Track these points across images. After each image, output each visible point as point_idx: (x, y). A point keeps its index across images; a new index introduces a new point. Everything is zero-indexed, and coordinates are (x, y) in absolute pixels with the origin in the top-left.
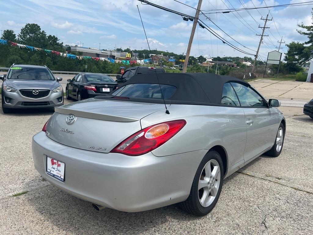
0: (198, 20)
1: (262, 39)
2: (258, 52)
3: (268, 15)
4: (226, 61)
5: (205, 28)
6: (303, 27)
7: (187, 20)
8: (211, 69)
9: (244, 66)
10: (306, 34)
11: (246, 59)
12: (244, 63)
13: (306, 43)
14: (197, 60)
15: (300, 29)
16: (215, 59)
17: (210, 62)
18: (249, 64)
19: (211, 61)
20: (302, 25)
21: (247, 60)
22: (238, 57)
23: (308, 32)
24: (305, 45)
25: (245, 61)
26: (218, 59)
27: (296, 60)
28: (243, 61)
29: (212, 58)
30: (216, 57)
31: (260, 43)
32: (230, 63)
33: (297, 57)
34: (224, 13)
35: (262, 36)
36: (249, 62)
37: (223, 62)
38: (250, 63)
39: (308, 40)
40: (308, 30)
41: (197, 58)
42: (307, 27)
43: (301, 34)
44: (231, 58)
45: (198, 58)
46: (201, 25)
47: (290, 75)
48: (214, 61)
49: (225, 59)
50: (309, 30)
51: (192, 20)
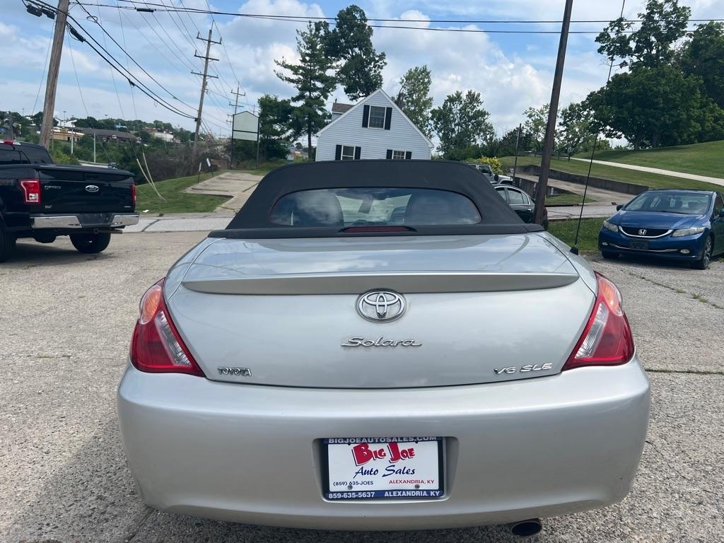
0: (68, 19)
1: (205, 84)
2: (200, 112)
3: (211, 31)
4: (114, 129)
5: (85, 40)
6: (286, 67)
7: (39, 14)
8: (78, 148)
9: (159, 142)
10: (292, 81)
11: (160, 127)
12: (158, 135)
13: (295, 100)
14: (30, 122)
15: (280, 69)
16: (80, 124)
17: (70, 129)
18: (168, 137)
19: (71, 126)
20: (284, 62)
21: (163, 128)
22: (140, 121)
23: (295, 77)
24: (293, 104)
25: (159, 131)
26: (90, 123)
27: (278, 134)
28: (152, 130)
29: (72, 119)
30: (85, 118)
31: (203, 92)
32: (123, 135)
33: (277, 127)
34: (139, 10)
35: (205, 76)
36: (168, 132)
37: (106, 132)
38: (172, 137)
39: (297, 93)
40: (294, 74)
41: (29, 118)
42: (291, 67)
43: (283, 80)
44: (123, 123)
45: (32, 117)
46: (74, 32)
47: (270, 165)
48: (79, 128)
49: (109, 124)
50: (296, 73)
51: (51, 15)
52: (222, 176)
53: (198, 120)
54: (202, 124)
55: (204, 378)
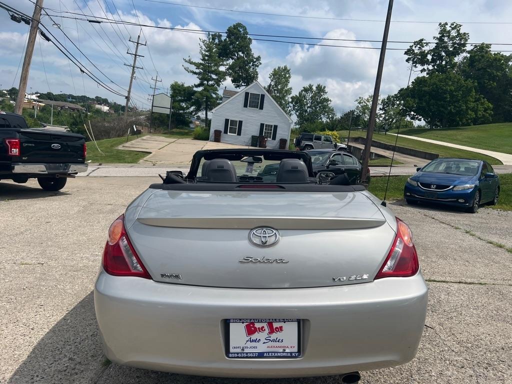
0: (40, 26)
1: (133, 73)
2: (129, 92)
3: (139, 36)
4: (66, 101)
5: (50, 40)
6: (191, 63)
7: (19, 22)
8: (40, 114)
9: (99, 111)
10: (195, 73)
11: (99, 101)
12: (98, 106)
13: (197, 86)
14: (6, 95)
15: (187, 65)
16: (42, 96)
17: (35, 101)
18: (105, 109)
19: (36, 98)
20: (190, 60)
21: (102, 102)
22: (85, 97)
23: (197, 71)
24: (195, 89)
25: (99, 104)
26: (49, 96)
27: (183, 109)
28: (94, 103)
29: (36, 93)
30: (45, 92)
31: (132, 78)
32: (72, 105)
33: (184, 105)
34: (90, 21)
35: (134, 67)
36: (105, 105)
37: (60, 103)
38: (108, 108)
39: (198, 82)
40: (196, 68)
41: (5, 92)
42: (195, 64)
43: (189, 72)
44: (73, 97)
45: (7, 91)
46: (43, 34)
47: (178, 130)
48: (41, 100)
49: (63, 98)
50: (198, 68)
51: (27, 22)
52: (144, 138)
53: (128, 98)
54: (130, 101)
55: (151, 280)
